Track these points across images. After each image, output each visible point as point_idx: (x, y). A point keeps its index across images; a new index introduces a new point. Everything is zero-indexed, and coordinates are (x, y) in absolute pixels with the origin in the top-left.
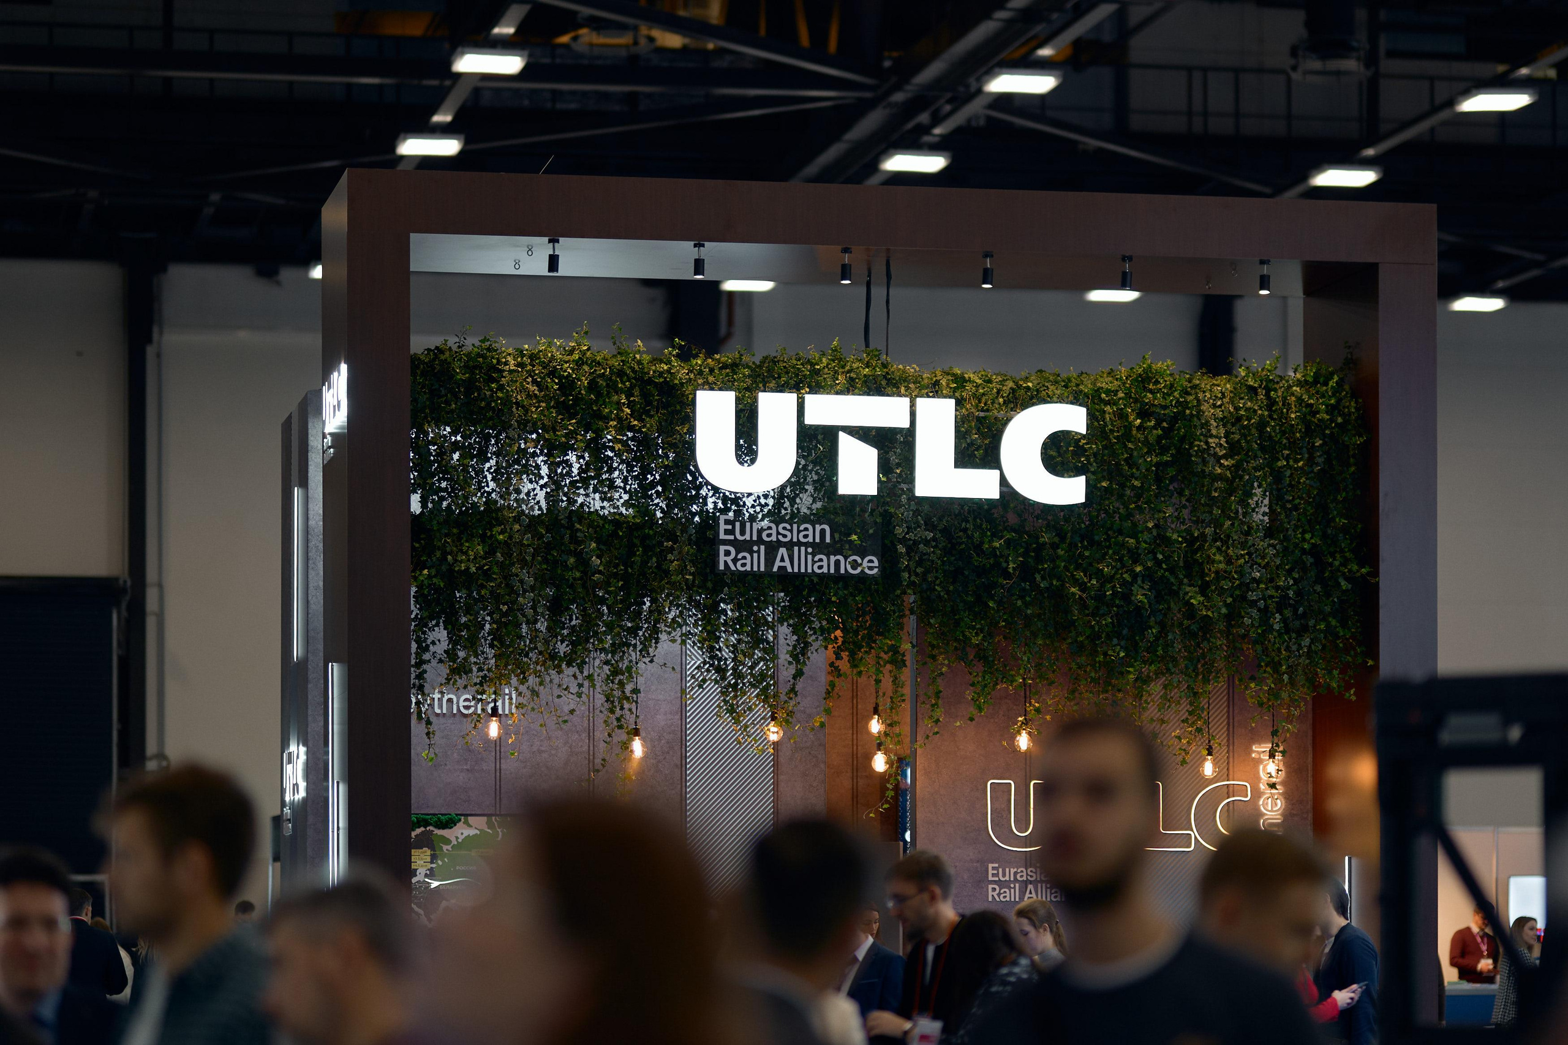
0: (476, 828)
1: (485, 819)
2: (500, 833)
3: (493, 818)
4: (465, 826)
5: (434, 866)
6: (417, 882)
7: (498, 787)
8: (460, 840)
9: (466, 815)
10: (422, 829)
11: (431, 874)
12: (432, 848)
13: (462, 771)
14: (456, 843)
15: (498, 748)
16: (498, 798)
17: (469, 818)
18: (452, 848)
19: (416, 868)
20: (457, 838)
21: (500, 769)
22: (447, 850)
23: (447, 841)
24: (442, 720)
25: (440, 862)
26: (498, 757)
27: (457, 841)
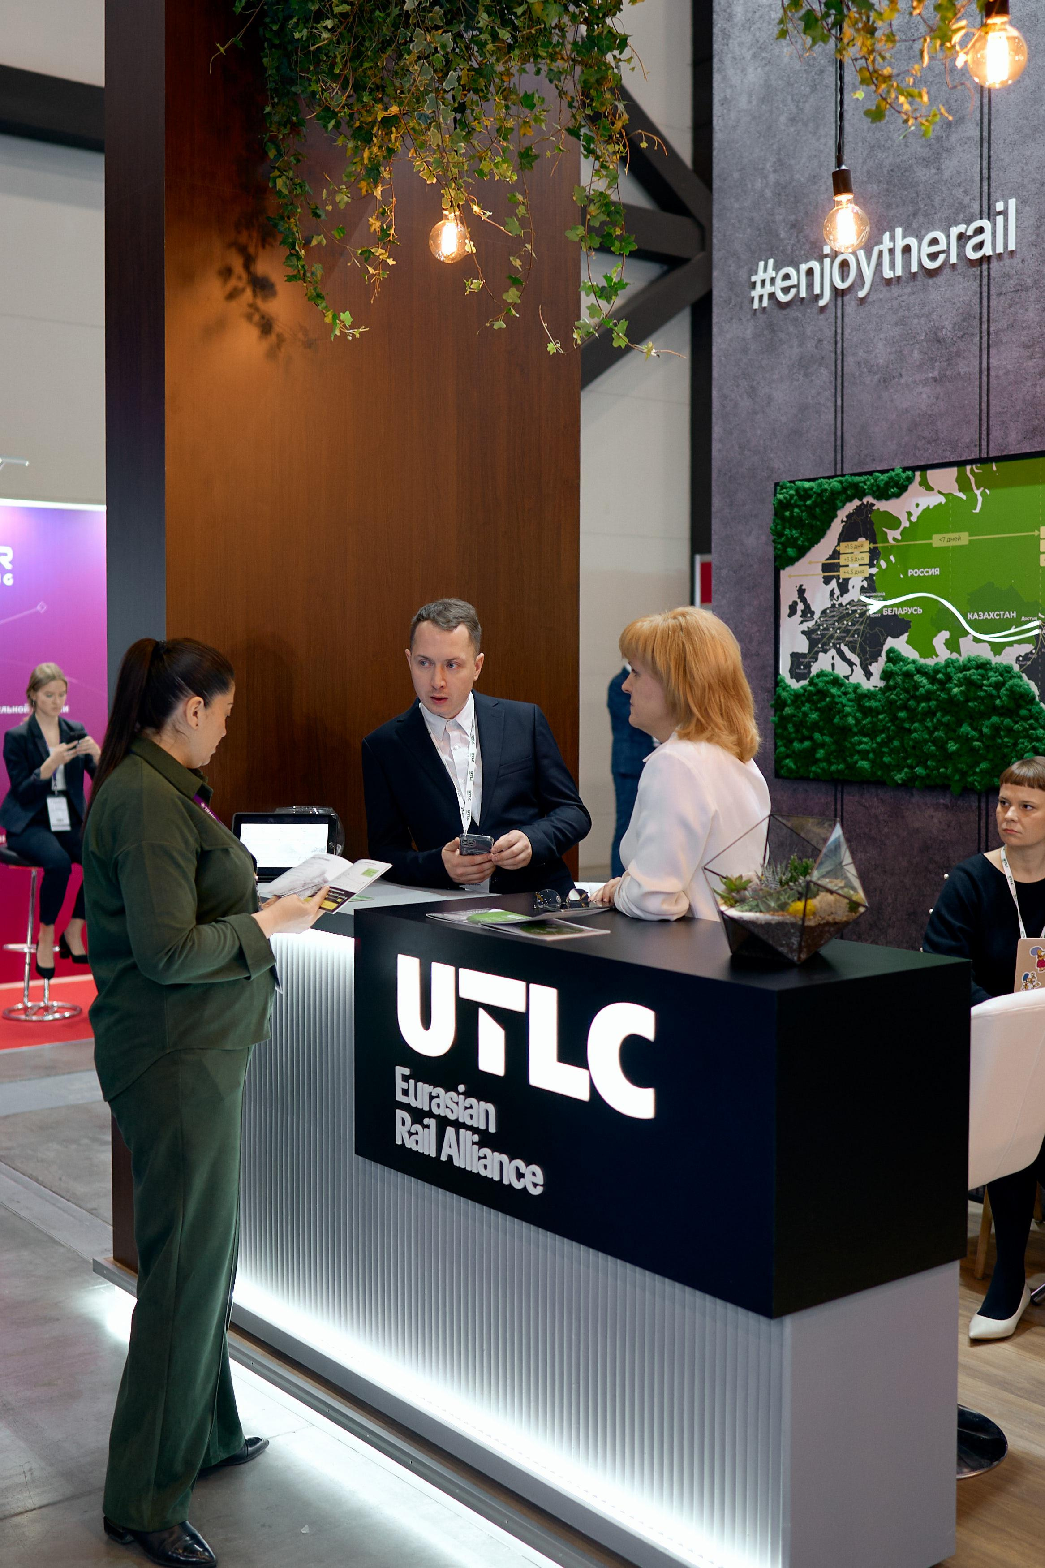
0: (939, 492)
1: (953, 471)
2: (980, 499)
3: (968, 468)
4: (922, 489)
5: (874, 571)
6: (849, 603)
7: (984, 406)
8: (914, 519)
9: (924, 468)
10: (856, 503)
11: (870, 588)
12: (872, 539)
13: (925, 382)
14: (907, 524)
15: (985, 327)
16: (984, 427)
17: (929, 473)
18: (901, 534)
19: (847, 576)
20: (909, 514)
21: (988, 369)
22: (894, 539)
23: (893, 522)
24: (895, 290)
25: (883, 564)
26: (985, 345)
27: (909, 520)
